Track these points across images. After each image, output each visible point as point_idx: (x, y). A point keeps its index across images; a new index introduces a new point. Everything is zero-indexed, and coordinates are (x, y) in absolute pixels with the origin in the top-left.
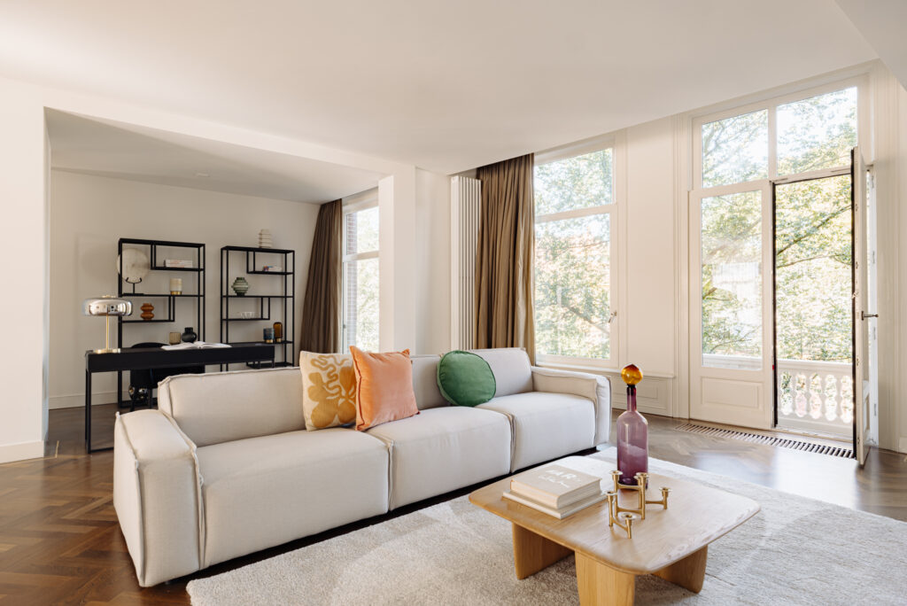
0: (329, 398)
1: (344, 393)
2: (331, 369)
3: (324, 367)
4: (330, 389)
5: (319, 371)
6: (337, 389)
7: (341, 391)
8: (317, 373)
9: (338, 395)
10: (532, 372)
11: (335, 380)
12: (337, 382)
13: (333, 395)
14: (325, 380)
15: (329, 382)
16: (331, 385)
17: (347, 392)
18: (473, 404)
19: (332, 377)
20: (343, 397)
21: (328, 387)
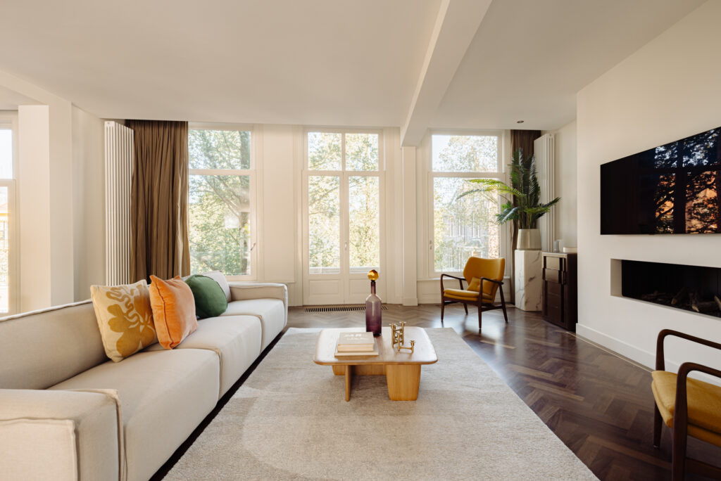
0: (132, 326)
1: (142, 320)
2: (126, 299)
3: (120, 298)
4: (130, 318)
5: (116, 302)
6: (136, 318)
7: (139, 318)
8: (116, 305)
9: (138, 323)
10: (230, 287)
11: (132, 310)
12: (134, 312)
13: (134, 323)
14: (125, 310)
15: (129, 312)
16: (130, 315)
17: (144, 319)
18: (217, 314)
19: (130, 307)
20: (143, 324)
21: (128, 317)
